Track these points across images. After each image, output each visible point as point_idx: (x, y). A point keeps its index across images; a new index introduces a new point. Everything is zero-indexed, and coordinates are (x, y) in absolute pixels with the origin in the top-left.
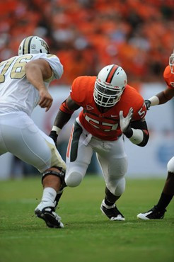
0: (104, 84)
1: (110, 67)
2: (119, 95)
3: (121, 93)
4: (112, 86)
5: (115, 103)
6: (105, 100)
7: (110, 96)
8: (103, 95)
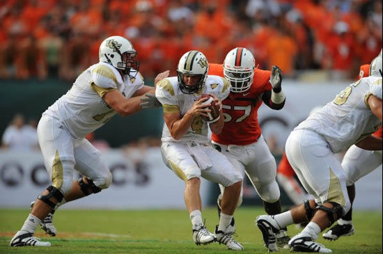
0: (234, 69)
1: (234, 51)
2: (252, 76)
3: (253, 74)
4: (242, 69)
5: (249, 85)
6: (239, 85)
7: (244, 80)
8: (236, 80)
